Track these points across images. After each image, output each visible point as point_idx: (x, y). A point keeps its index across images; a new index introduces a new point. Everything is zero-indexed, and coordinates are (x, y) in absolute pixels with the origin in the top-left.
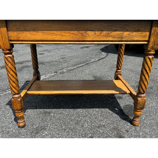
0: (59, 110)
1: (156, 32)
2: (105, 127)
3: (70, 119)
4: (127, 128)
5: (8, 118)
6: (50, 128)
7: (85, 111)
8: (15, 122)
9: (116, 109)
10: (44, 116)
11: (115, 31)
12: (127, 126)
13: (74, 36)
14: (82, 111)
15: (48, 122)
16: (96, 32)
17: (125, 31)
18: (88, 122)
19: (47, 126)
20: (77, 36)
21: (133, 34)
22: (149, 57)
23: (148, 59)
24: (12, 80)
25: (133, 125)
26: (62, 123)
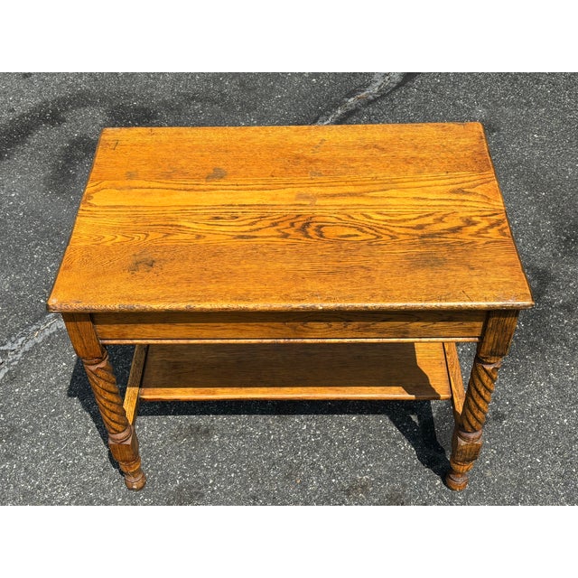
0: (234, 421)
1: (499, 326)
2: (367, 494)
3: (270, 458)
4: (429, 495)
5: (92, 453)
6: (213, 491)
7: (314, 425)
8: (114, 470)
9: (414, 418)
10: (194, 444)
11: (384, 321)
12: (430, 489)
13: (272, 331)
14: (305, 427)
15: (207, 469)
16: (332, 324)
17: (412, 321)
18: (321, 470)
19: (206, 486)
20: (279, 331)
21: (435, 326)
22: (485, 366)
23: (483, 371)
24: (108, 409)
25: (449, 488)
26: (247, 472)
